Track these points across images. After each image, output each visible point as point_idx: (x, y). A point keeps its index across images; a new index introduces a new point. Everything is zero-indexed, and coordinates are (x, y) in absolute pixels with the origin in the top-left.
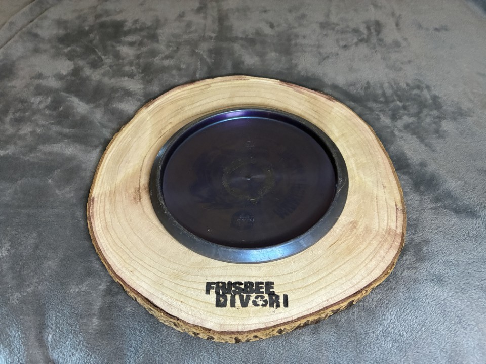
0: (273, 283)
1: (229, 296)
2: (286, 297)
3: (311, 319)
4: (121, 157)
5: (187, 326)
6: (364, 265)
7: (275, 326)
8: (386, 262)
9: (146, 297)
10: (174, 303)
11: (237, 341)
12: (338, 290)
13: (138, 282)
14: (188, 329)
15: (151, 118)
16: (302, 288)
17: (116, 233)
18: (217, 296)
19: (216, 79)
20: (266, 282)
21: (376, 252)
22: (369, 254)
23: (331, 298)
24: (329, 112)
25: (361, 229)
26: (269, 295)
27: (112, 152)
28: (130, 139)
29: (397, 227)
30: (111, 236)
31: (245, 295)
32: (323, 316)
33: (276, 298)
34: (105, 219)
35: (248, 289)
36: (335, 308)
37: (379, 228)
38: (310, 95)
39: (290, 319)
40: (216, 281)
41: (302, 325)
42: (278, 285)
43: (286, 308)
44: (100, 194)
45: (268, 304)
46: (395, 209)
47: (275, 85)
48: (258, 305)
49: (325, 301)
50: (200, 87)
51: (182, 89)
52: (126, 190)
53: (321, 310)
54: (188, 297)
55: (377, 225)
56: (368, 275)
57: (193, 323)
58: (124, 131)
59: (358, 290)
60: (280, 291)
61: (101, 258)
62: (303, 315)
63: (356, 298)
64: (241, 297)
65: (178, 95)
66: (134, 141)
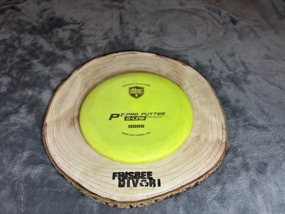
0: (151, 172)
1: (126, 181)
2: (159, 181)
3: (174, 193)
4: (63, 99)
5: (102, 199)
6: (204, 161)
7: (153, 198)
8: (217, 159)
9: (78, 182)
10: (95, 186)
11: (131, 207)
12: (190, 176)
13: (73, 173)
14: (102, 200)
15: (81, 76)
16: (168, 175)
17: (60, 144)
18: (119, 181)
19: (118, 53)
20: (147, 172)
21: (211, 153)
22: (207, 154)
23: (185, 181)
24: (184, 72)
25: (202, 140)
26: (149, 179)
27: (58, 97)
28: (68, 88)
29: (222, 139)
30: (57, 146)
31: (135, 180)
32: (181, 191)
33: (153, 181)
34: (53, 136)
35: (137, 176)
36: (188, 186)
37: (212, 140)
38: (173, 62)
39: (162, 194)
40: (118, 172)
41: (168, 197)
42: (155, 174)
43: (159, 187)
44: (51, 121)
45: (149, 185)
46: (222, 128)
47: (153, 57)
48: (143, 186)
49: (182, 183)
50: (109, 58)
51: (99, 59)
52: (66, 119)
53: (180, 187)
54: (102, 181)
55: (212, 137)
56: (206, 167)
57: (105, 197)
58: (65, 84)
59: (200, 176)
60: (156, 177)
61: (51, 159)
62: (169, 191)
63: (199, 181)
64: (133, 181)
65: (96, 62)
66: (71, 90)
